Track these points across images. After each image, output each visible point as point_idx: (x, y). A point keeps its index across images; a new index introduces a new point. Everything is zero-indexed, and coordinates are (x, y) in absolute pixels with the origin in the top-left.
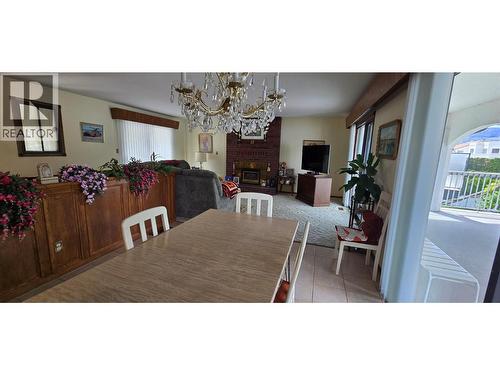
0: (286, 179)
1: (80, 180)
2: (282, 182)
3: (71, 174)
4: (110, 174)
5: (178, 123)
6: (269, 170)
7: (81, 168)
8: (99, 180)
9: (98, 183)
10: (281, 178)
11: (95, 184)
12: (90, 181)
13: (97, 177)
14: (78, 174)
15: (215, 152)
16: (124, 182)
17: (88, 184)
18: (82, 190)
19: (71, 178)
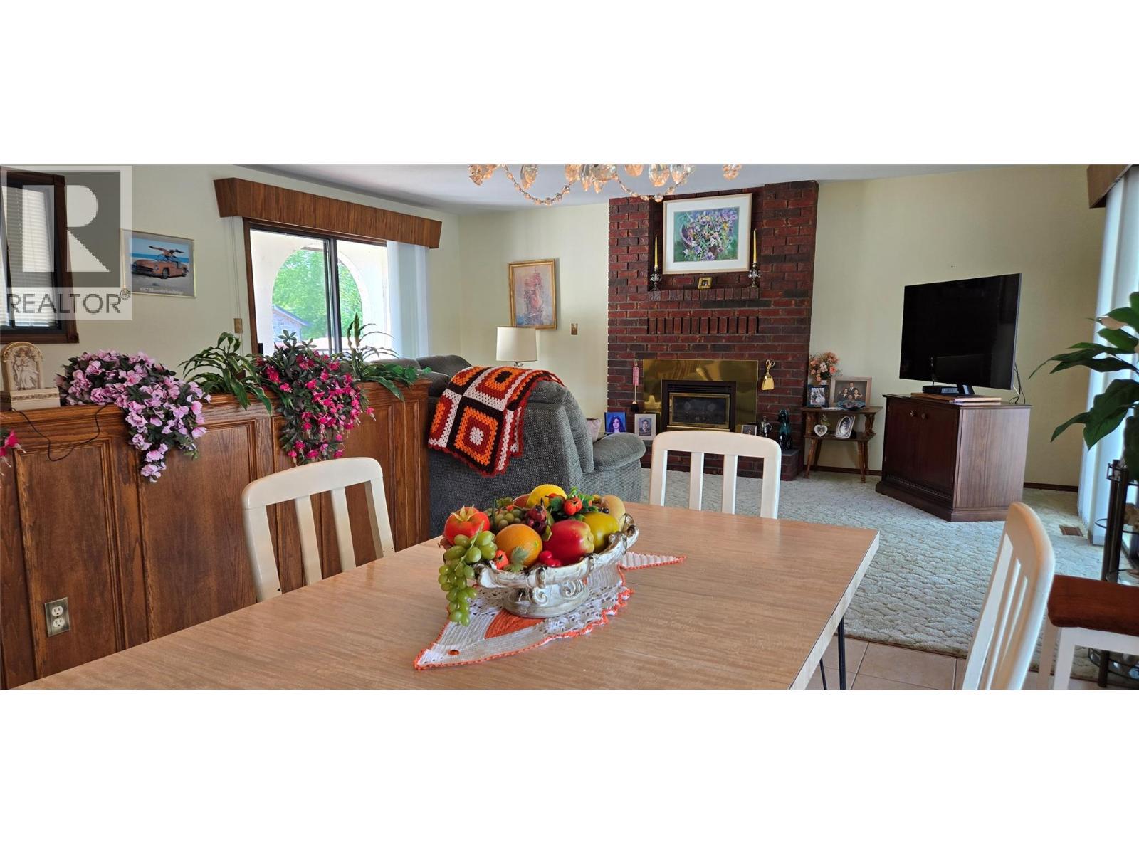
0: (834, 418)
1: (122, 401)
2: (821, 430)
3: (97, 380)
4: (217, 387)
5: (437, 225)
6: (769, 384)
7: (126, 363)
8: (180, 401)
9: (180, 412)
10: (818, 415)
11: (169, 415)
12: (156, 403)
13: (174, 392)
14: (117, 379)
15: (565, 326)
16: (261, 413)
17: (149, 414)
18: (128, 431)
19: (98, 392)
